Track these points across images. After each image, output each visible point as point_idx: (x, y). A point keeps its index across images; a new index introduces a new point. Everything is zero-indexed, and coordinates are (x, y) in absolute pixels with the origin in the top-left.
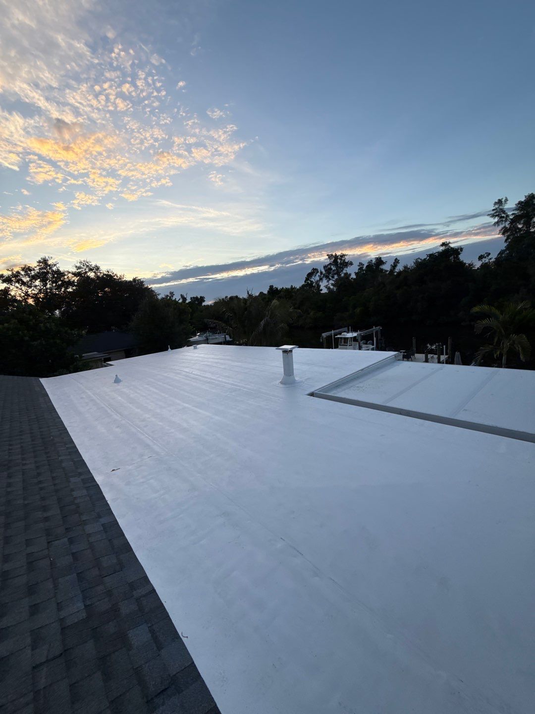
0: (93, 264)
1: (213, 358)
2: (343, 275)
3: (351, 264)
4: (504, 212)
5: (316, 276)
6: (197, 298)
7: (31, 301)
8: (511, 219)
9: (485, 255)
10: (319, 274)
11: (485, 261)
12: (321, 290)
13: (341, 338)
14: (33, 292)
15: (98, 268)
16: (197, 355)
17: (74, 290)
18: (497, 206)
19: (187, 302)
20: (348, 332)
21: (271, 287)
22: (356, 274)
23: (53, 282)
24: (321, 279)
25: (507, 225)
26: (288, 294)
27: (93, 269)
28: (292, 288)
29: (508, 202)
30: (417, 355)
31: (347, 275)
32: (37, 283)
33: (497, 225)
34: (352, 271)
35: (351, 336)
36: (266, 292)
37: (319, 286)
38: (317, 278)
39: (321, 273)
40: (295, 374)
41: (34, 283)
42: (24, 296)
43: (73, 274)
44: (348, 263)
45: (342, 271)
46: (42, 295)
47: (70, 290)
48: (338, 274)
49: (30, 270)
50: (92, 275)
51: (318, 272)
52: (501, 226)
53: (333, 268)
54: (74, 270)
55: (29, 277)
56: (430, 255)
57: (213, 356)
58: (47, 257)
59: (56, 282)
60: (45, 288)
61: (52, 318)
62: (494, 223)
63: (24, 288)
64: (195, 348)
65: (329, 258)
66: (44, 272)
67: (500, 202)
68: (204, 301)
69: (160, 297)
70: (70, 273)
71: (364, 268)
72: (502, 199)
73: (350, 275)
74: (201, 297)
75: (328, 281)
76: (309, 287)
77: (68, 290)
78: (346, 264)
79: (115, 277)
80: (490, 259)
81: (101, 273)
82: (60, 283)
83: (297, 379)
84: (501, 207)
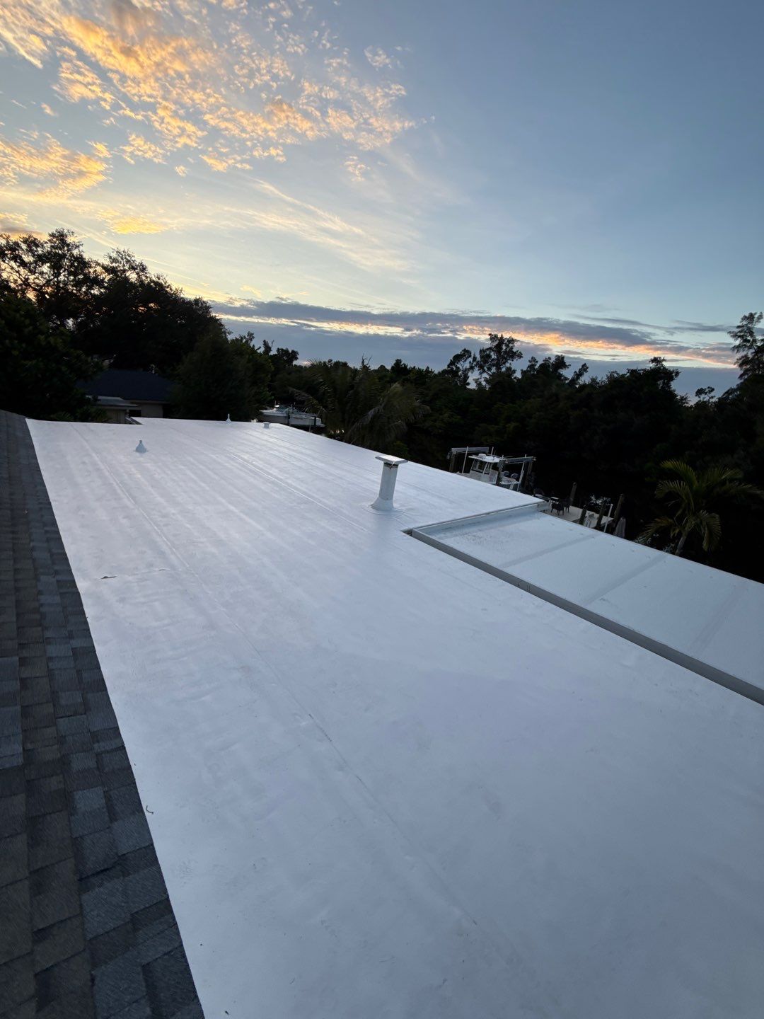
0: (138, 259)
1: (288, 449)
2: (504, 369)
3: (520, 356)
4: (751, 334)
5: (466, 360)
6: (287, 351)
7: (31, 295)
8: (758, 347)
9: (707, 390)
10: (471, 359)
11: (704, 398)
12: (468, 384)
13: (477, 460)
14: (37, 281)
15: (144, 269)
16: (266, 438)
17: (101, 293)
18: (745, 323)
19: (271, 353)
20: (488, 454)
21: (398, 362)
22: (523, 373)
23: (70, 273)
24: (472, 368)
25: (750, 353)
26: (421, 377)
27: (137, 269)
28: (428, 371)
29: (761, 320)
30: (572, 509)
31: (510, 371)
32: (46, 268)
33: (736, 351)
34: (518, 367)
35: (491, 461)
36: (389, 367)
37: (466, 377)
38: (467, 365)
39: (475, 359)
40: (394, 499)
41: (40, 267)
42: (21, 285)
43: (104, 267)
44: (515, 353)
45: (504, 363)
46: (50, 289)
47: (96, 291)
48: (498, 366)
49: (37, 246)
50: (132, 276)
51: (470, 356)
52: (742, 354)
53: (493, 356)
54: (107, 262)
55: (34, 256)
56: (632, 371)
57: (287, 445)
58: (66, 231)
59: (75, 274)
60: (56, 279)
61: (60, 330)
62: (733, 346)
63: (22, 270)
64: (266, 427)
65: (491, 339)
66: (58, 253)
67: (751, 318)
68: (296, 359)
69: (230, 337)
70: (99, 264)
71: (536, 367)
72: (755, 314)
73: (514, 371)
74: (293, 351)
75: (481, 374)
76: (452, 375)
77: (92, 292)
78: (513, 355)
79: (168, 289)
80: (712, 397)
81: (147, 277)
82: (81, 277)
83: (395, 505)
84: (750, 325)
